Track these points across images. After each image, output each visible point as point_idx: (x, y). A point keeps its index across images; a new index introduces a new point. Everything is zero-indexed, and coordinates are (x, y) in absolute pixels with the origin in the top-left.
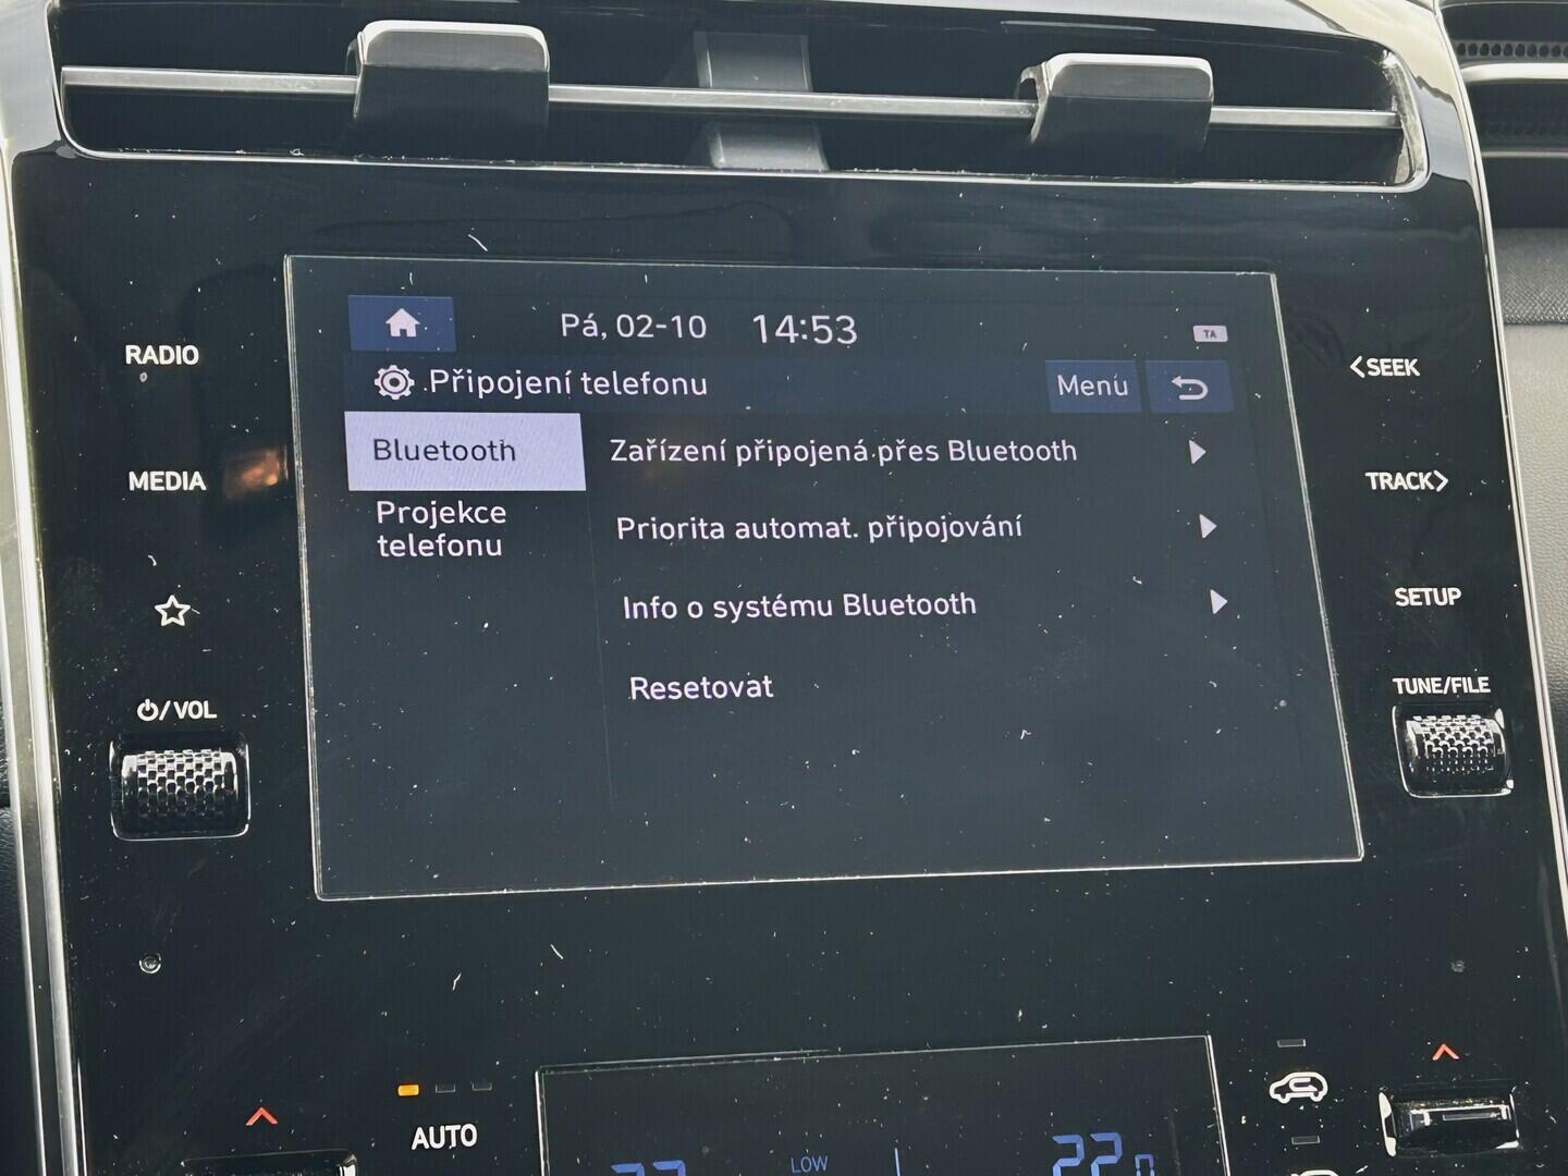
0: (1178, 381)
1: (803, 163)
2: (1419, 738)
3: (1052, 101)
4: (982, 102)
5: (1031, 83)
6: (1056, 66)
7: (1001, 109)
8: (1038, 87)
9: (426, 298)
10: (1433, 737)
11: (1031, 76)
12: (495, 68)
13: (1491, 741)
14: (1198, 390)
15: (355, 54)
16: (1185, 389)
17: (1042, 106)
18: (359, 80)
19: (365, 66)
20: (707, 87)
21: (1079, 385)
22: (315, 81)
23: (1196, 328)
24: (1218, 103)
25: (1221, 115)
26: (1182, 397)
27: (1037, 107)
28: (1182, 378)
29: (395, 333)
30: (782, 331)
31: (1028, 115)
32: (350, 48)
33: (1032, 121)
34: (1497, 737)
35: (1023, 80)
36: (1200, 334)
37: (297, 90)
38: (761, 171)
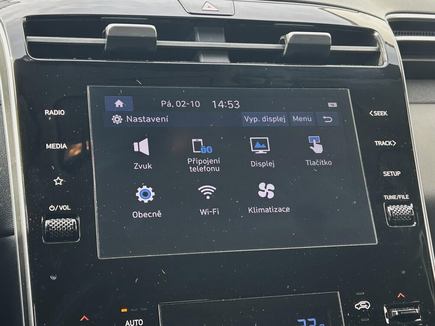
0: (325, 117)
1: (224, 61)
2: (391, 211)
3: (289, 44)
4: (271, 45)
5: (283, 40)
6: (290, 35)
7: (276, 46)
8: (285, 41)
9: (125, 97)
10: (395, 211)
11: (283, 38)
12: (142, 36)
13: (410, 212)
14: (330, 120)
15: (105, 33)
16: (326, 120)
17: (286, 46)
18: (106, 40)
19: (108, 36)
20: (198, 41)
21: (299, 119)
22: (95, 40)
23: (329, 103)
24: (332, 45)
25: (333, 48)
26: (326, 122)
27: (285, 46)
28: (326, 117)
29: (117, 106)
30: (220, 105)
31: (283, 48)
32: (103, 31)
33: (284, 50)
34: (411, 210)
35: (281, 39)
36: (330, 105)
37: (90, 42)
38: (213, 63)
